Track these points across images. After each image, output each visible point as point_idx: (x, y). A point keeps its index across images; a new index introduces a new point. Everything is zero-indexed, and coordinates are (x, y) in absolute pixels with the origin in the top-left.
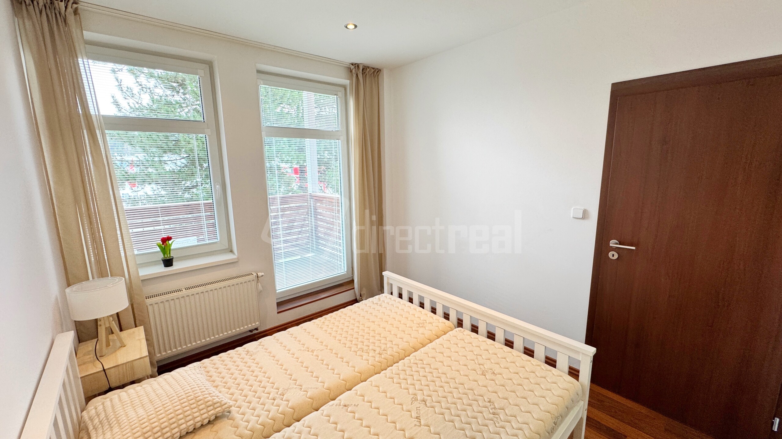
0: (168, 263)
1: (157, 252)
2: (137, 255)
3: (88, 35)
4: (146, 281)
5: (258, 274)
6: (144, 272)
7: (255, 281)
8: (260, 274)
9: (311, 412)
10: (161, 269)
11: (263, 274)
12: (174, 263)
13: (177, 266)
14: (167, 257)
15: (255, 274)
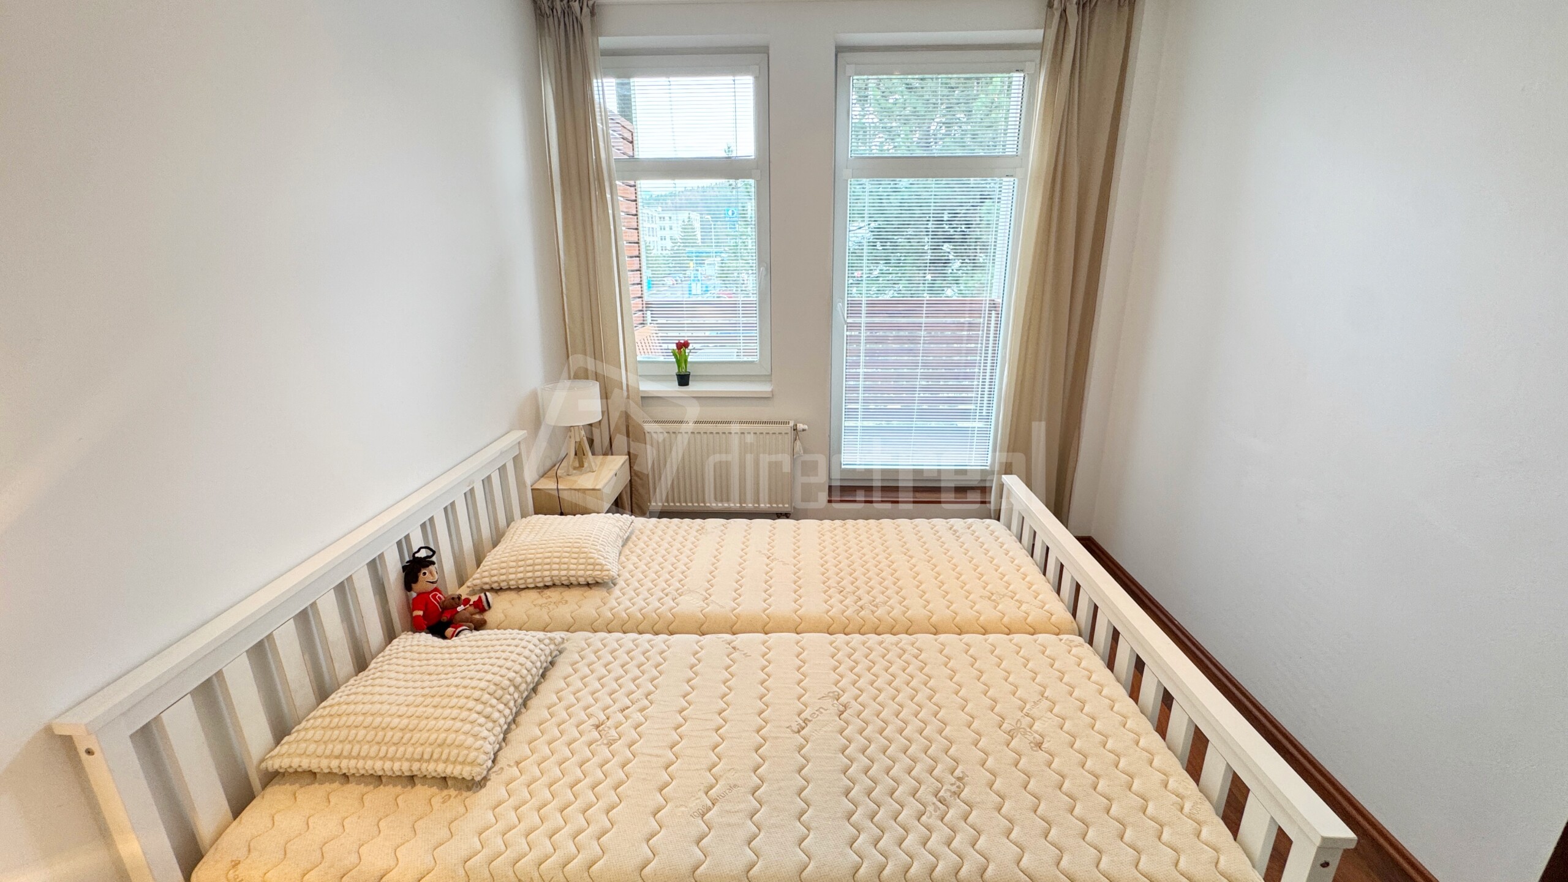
0: (683, 380)
1: (672, 362)
2: (640, 362)
3: (604, 42)
4: (646, 399)
5: (798, 425)
6: (648, 387)
7: (789, 435)
8: (800, 426)
9: (758, 632)
10: (671, 387)
11: (806, 427)
12: (690, 383)
13: (694, 387)
14: (683, 372)
15: (792, 424)
